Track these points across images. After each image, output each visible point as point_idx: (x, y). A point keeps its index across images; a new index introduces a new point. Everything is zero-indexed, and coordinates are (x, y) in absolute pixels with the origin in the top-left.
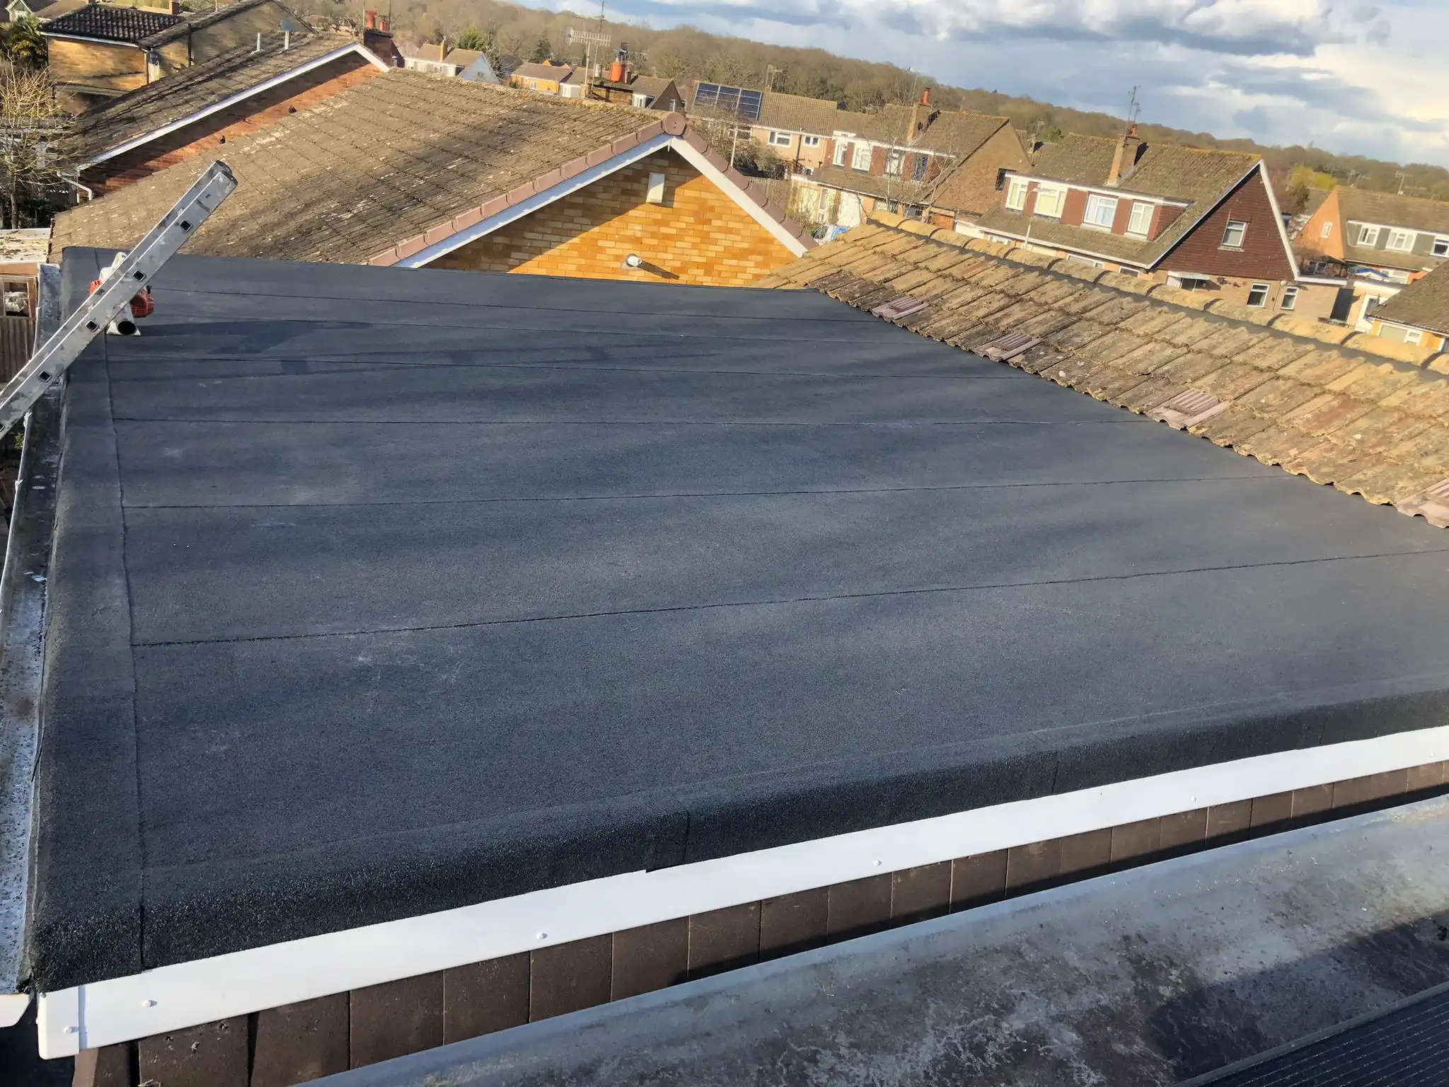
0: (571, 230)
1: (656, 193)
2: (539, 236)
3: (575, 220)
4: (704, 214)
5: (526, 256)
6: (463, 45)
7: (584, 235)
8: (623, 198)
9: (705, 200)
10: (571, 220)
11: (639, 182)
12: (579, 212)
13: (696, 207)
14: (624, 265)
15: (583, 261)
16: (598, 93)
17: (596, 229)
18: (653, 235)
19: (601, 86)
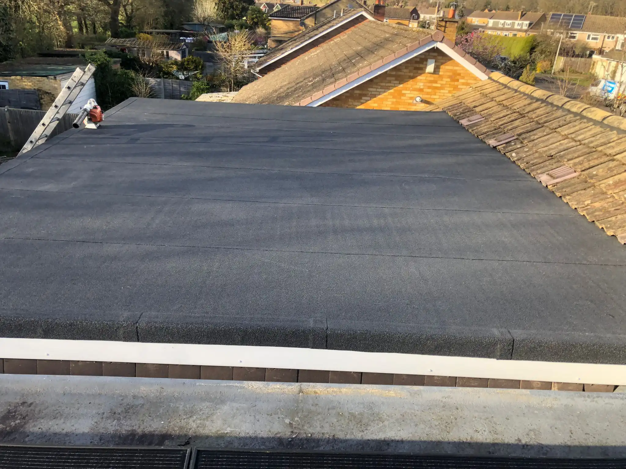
0: (389, 86)
1: (430, 68)
2: (375, 90)
3: (392, 82)
4: (455, 77)
5: (368, 98)
6: (447, 7)
7: (395, 88)
8: (415, 71)
9: (456, 70)
10: (390, 82)
11: (423, 64)
12: (394, 78)
13: (451, 74)
14: (415, 102)
15: (395, 100)
16: (441, 24)
17: (401, 86)
18: (429, 87)
19: (443, 20)
